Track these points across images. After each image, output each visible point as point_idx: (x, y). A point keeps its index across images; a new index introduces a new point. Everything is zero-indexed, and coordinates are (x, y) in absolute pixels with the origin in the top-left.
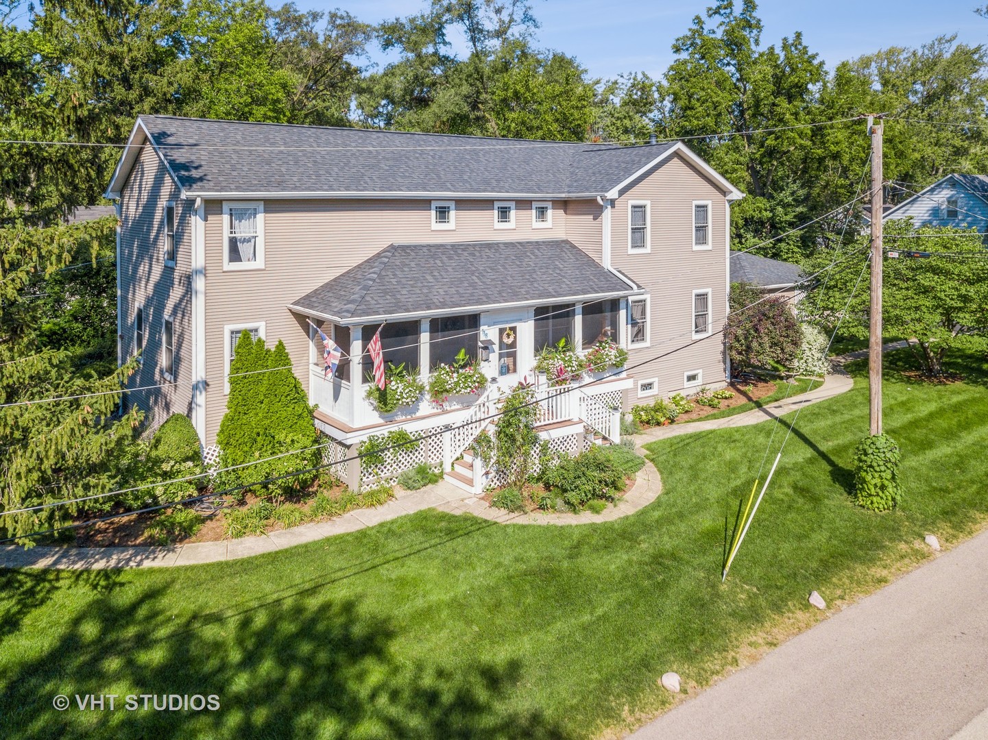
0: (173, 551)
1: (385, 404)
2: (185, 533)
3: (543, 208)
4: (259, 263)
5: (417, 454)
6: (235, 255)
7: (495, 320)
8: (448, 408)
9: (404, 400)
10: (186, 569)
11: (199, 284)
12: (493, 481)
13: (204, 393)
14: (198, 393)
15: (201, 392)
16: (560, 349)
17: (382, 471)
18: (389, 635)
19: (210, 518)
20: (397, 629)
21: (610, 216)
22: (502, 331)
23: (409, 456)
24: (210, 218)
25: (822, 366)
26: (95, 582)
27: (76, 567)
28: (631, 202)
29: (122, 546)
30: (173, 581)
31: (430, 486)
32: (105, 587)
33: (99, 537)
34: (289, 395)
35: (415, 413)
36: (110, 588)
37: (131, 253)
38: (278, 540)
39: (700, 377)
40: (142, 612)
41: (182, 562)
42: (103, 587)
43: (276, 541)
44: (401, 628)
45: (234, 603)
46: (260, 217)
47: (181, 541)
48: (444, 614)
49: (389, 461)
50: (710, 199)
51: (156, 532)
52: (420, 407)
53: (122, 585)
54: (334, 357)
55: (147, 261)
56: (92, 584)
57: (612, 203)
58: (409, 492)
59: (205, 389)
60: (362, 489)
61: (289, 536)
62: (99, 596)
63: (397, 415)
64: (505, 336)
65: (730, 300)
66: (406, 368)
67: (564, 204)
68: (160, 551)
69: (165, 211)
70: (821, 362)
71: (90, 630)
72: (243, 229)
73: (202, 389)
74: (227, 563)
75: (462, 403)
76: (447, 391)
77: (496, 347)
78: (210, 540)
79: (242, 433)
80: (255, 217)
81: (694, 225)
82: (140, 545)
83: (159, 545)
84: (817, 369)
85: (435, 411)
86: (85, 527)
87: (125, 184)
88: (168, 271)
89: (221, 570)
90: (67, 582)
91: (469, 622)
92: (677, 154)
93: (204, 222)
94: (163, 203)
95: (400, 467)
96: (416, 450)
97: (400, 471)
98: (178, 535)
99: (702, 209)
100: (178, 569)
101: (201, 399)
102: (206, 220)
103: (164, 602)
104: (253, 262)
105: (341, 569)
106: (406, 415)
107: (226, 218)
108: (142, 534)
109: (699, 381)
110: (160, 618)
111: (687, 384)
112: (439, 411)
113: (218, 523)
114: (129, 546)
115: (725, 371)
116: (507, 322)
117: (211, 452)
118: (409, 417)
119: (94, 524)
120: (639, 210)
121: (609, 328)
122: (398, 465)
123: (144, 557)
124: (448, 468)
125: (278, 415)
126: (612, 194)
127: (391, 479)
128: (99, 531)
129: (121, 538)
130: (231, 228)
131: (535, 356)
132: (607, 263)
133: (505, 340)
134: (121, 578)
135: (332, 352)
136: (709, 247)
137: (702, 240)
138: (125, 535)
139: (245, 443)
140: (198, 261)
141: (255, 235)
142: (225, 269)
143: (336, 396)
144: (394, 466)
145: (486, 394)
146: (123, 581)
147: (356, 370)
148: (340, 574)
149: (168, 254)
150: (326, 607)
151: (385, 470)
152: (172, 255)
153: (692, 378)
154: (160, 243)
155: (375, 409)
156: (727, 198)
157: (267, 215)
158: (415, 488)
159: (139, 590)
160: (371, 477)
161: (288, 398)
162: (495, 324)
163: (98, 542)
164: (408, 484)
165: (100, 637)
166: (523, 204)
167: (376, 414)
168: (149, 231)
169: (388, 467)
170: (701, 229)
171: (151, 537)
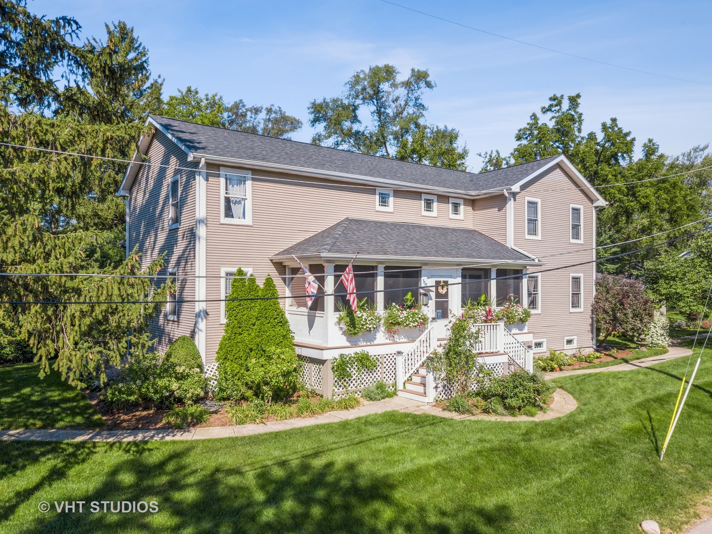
0: (189, 431)
1: (355, 328)
2: (197, 420)
3: (457, 204)
4: (248, 221)
5: (375, 374)
6: (229, 213)
7: (433, 274)
8: (398, 341)
9: (368, 325)
10: (204, 441)
11: (202, 231)
12: (440, 394)
13: (204, 320)
14: (200, 320)
15: (202, 319)
16: (482, 302)
17: (349, 385)
18: (392, 487)
19: (216, 412)
20: (396, 482)
21: (512, 206)
22: (438, 283)
23: (369, 375)
24: (210, 179)
25: (664, 340)
26: (127, 448)
27: (109, 440)
28: (527, 199)
29: (145, 428)
30: (193, 448)
31: (387, 399)
32: (137, 452)
33: (125, 424)
34: (276, 318)
35: (373, 341)
36: (140, 452)
37: (138, 234)
38: (273, 426)
39: (575, 341)
40: (170, 467)
41: (196, 437)
42: (134, 452)
43: (273, 427)
44: (400, 482)
45: (249, 462)
46: (249, 183)
47: (194, 425)
48: (433, 474)
49: (354, 377)
50: (583, 205)
51: (172, 419)
52: (377, 337)
53: (150, 450)
54: (314, 288)
55: (152, 234)
56: (124, 450)
57: (514, 195)
58: (372, 402)
59: (206, 318)
60: (334, 398)
61: (283, 424)
62: (132, 457)
63: (360, 341)
64: (440, 288)
65: (596, 285)
66: (367, 302)
67: (473, 203)
68: (177, 431)
69: (170, 188)
70: (663, 337)
71: (127, 478)
72: (235, 192)
73: (203, 317)
74: (237, 438)
75: (408, 338)
76: (399, 324)
77: (433, 295)
78: (218, 425)
79: (238, 349)
80: (245, 184)
81: (571, 223)
82: (159, 428)
83: (176, 428)
84: (660, 342)
85: (388, 341)
86: (112, 419)
87: (135, 181)
88: (173, 232)
89: (233, 442)
90: (104, 449)
91: (457, 479)
92: (558, 166)
93: (205, 182)
94: (168, 180)
95: (362, 384)
96: (375, 371)
97: (362, 386)
98: (191, 422)
99: (576, 211)
100: (197, 441)
101: (202, 325)
102: (207, 180)
103: (187, 460)
104: (243, 220)
105: (335, 443)
106: (366, 342)
107: (222, 181)
108: (161, 422)
109: (575, 345)
110: (188, 471)
111: (566, 347)
112: (391, 342)
113: (223, 416)
114: (151, 429)
115: (592, 339)
116: (441, 276)
117: (210, 369)
118: (369, 344)
119: (120, 417)
120: (532, 205)
121: (513, 295)
122: (361, 381)
123: (165, 435)
124: (400, 386)
125: (268, 334)
126: (516, 188)
127: (356, 393)
128: (124, 421)
129: (143, 425)
130: (227, 190)
131: (462, 307)
132: (510, 244)
133: (440, 290)
134: (149, 446)
135: (312, 283)
136: (581, 241)
137: (576, 236)
138: (147, 423)
139: (240, 358)
140: (201, 212)
141: (244, 197)
142: (222, 222)
143: (311, 325)
144: (359, 382)
145: (427, 331)
146: (151, 448)
147: (330, 302)
148: (334, 446)
149: (172, 220)
150: (330, 465)
151: (352, 385)
152: (177, 220)
153: (569, 342)
154: (165, 215)
155: (344, 333)
156: (594, 205)
157: (254, 183)
158: (376, 399)
159: (166, 454)
160: (341, 389)
161: (276, 321)
162: (432, 276)
163: (124, 427)
164: (370, 397)
165: (137, 483)
166: (443, 198)
167: (344, 338)
168: (155, 209)
169: (354, 382)
170: (576, 227)
171: (168, 423)
